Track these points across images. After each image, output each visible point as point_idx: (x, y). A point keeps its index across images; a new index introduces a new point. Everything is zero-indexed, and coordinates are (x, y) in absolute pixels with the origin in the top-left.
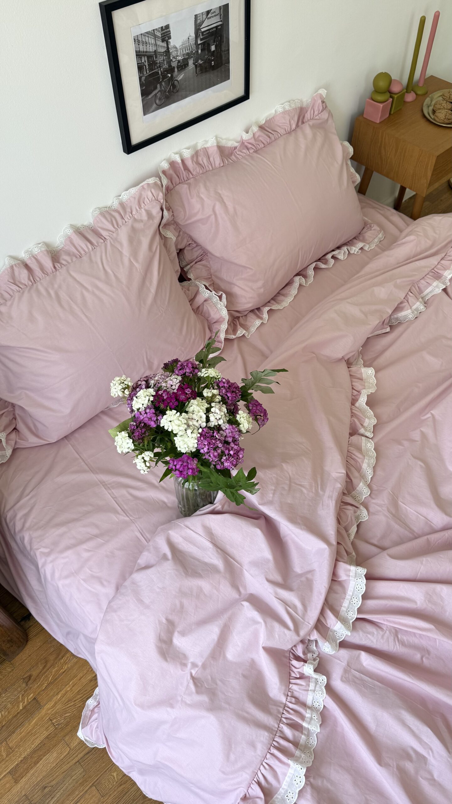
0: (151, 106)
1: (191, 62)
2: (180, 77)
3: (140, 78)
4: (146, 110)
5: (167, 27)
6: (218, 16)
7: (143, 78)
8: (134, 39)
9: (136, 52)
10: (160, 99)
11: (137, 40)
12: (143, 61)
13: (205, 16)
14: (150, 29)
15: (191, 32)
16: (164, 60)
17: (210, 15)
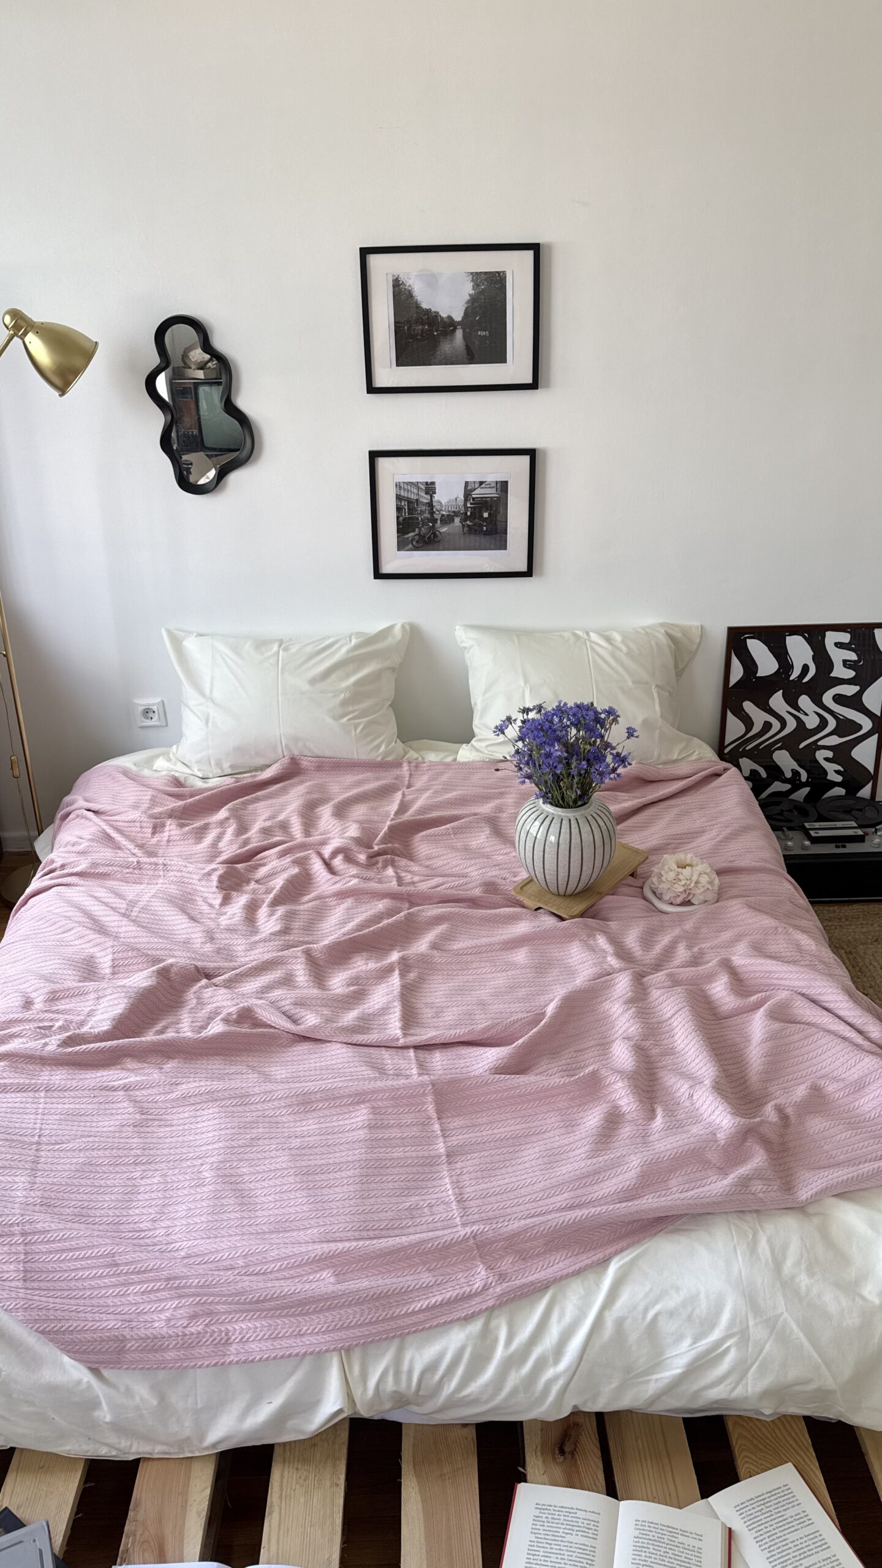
0: (408, 544)
1: (457, 520)
2: (444, 529)
3: (398, 518)
4: (401, 546)
5: (433, 483)
6: (495, 489)
7: (401, 519)
9: (397, 495)
10: (417, 542)
11: (398, 486)
12: (403, 504)
13: (477, 485)
14: (414, 481)
15: (460, 493)
16: (426, 510)
17: (483, 486)
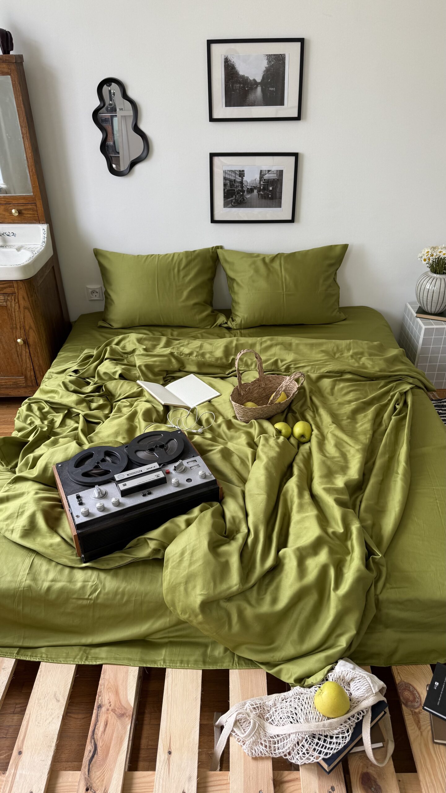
0: (229, 204)
1: (255, 191)
3: (224, 190)
4: (226, 205)
5: (243, 171)
6: (276, 174)
7: (226, 190)
8: (224, 172)
9: (224, 177)
10: (234, 203)
11: (225, 172)
12: (227, 182)
13: (267, 172)
14: (233, 169)
15: (257, 177)
16: (239, 185)
17: (270, 172)
